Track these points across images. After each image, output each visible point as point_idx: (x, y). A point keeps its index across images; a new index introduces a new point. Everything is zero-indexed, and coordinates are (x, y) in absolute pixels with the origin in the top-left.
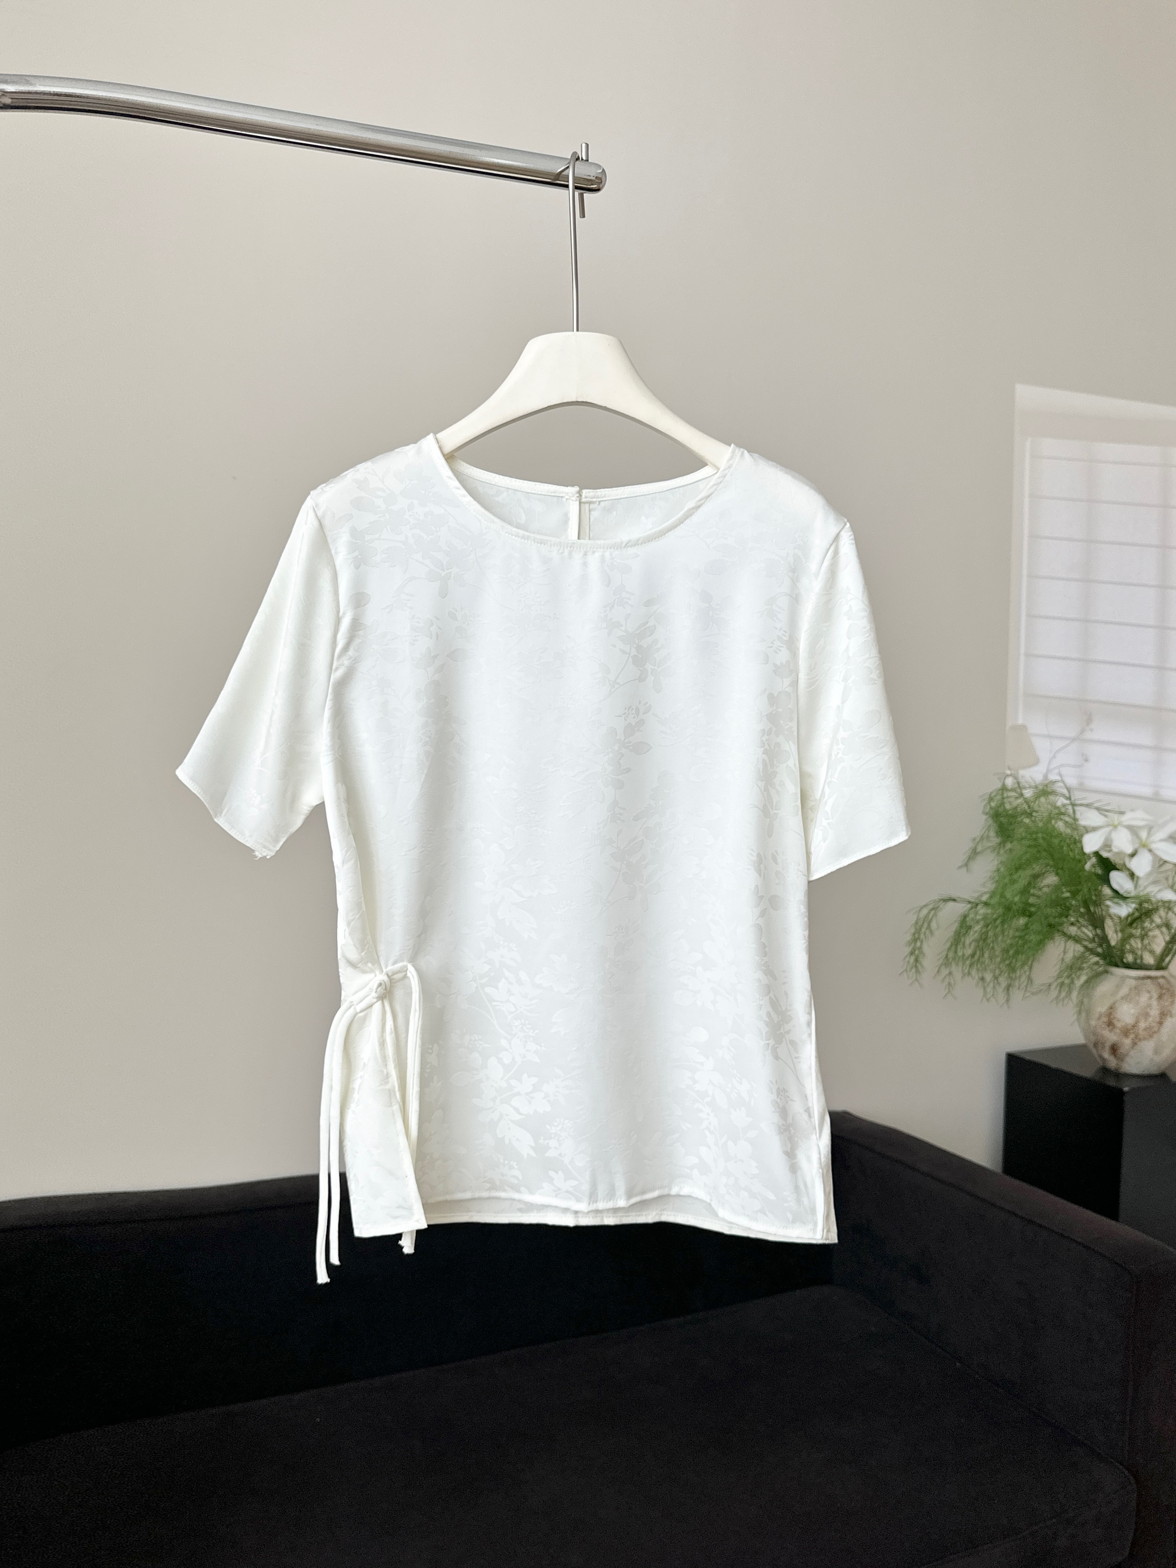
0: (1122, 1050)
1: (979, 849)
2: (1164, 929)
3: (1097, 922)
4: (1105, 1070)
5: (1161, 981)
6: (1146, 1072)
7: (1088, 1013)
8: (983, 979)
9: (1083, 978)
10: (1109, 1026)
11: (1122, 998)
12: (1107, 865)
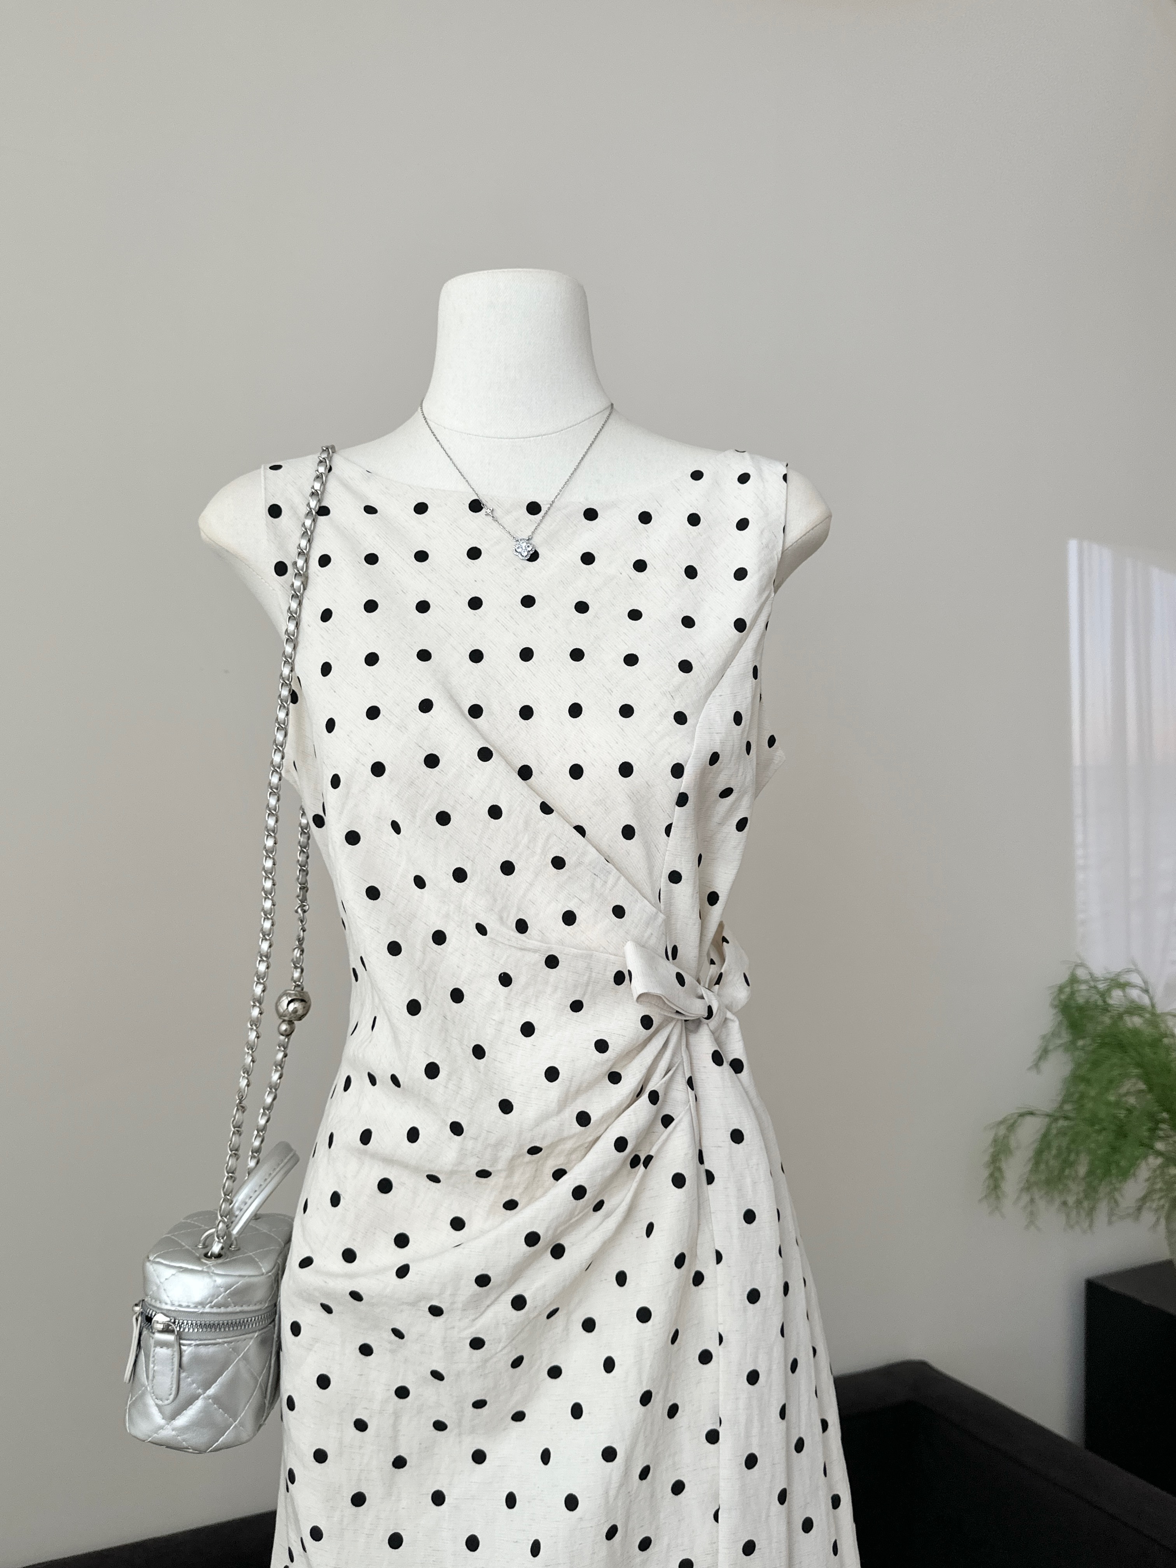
1: (1051, 1047)
8: (1065, 1203)
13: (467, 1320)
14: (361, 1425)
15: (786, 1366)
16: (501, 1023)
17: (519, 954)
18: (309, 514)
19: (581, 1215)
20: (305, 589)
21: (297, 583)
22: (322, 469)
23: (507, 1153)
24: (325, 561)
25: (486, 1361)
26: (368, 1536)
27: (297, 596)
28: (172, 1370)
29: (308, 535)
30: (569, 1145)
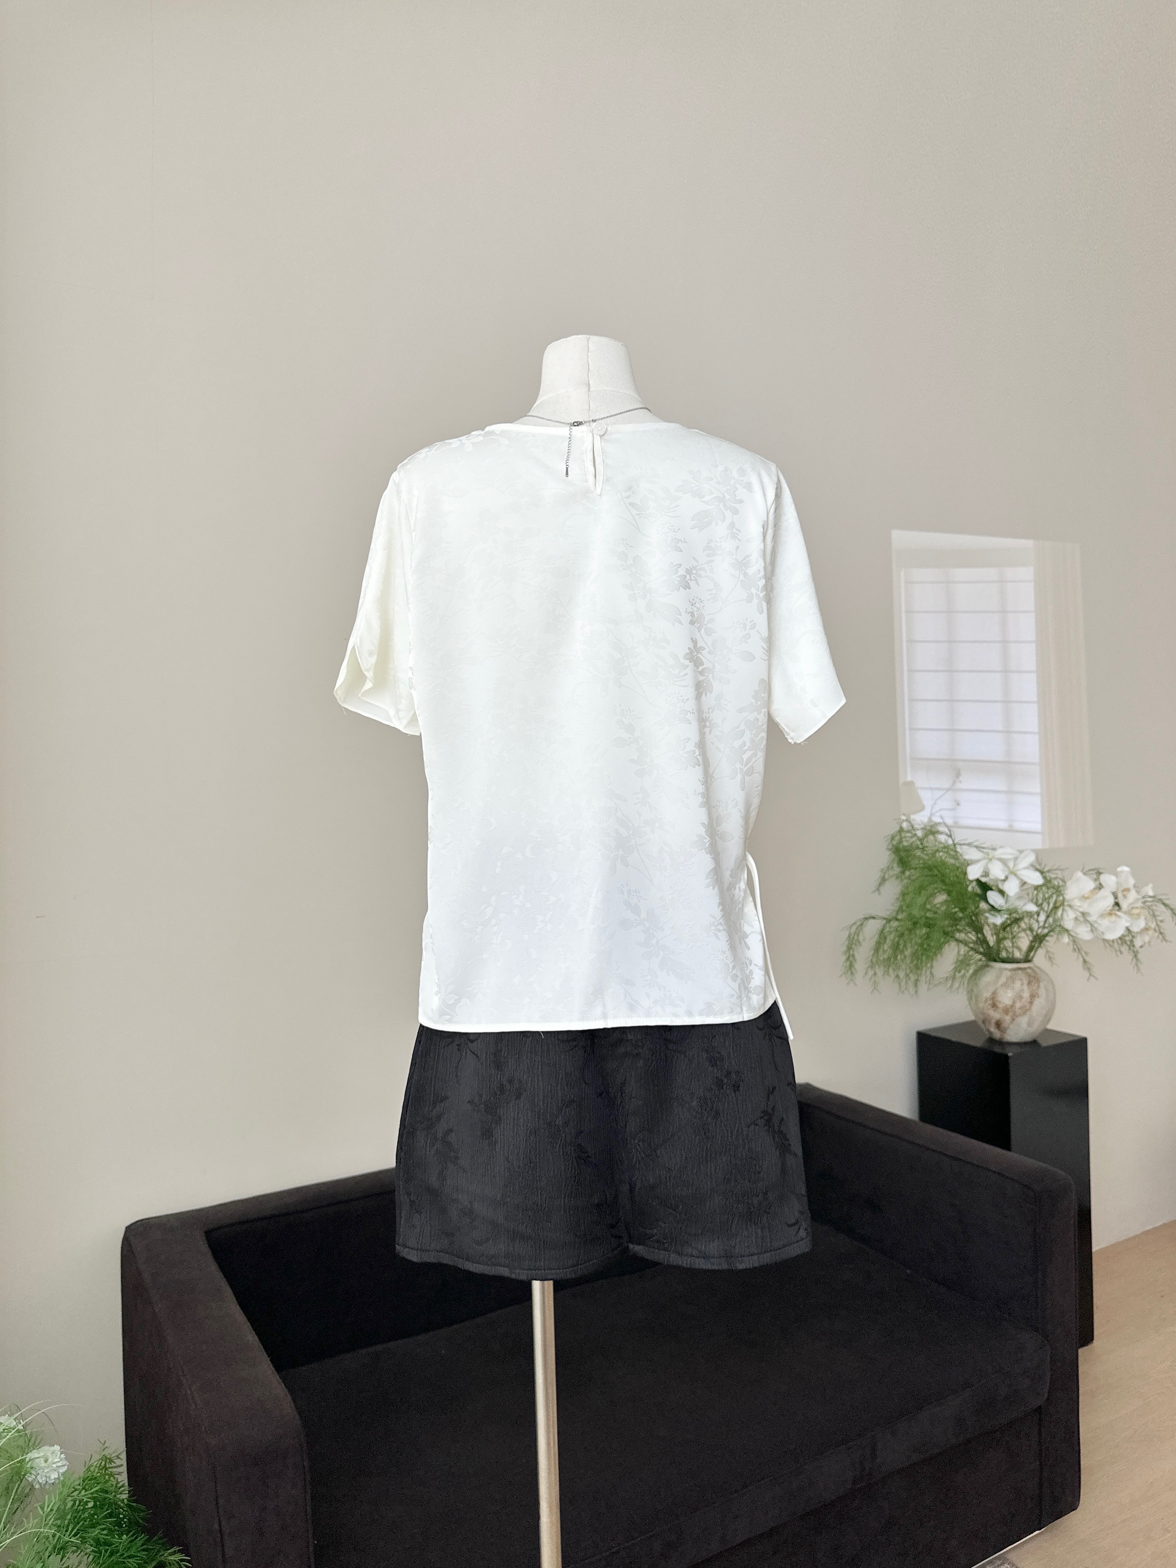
0: (1004, 1025)
1: (887, 877)
2: (1028, 932)
3: (979, 929)
4: (991, 1040)
5: (1029, 971)
6: (1023, 1041)
7: (977, 997)
8: (897, 976)
9: (971, 971)
10: (993, 1007)
11: (1002, 985)
12: (985, 887)
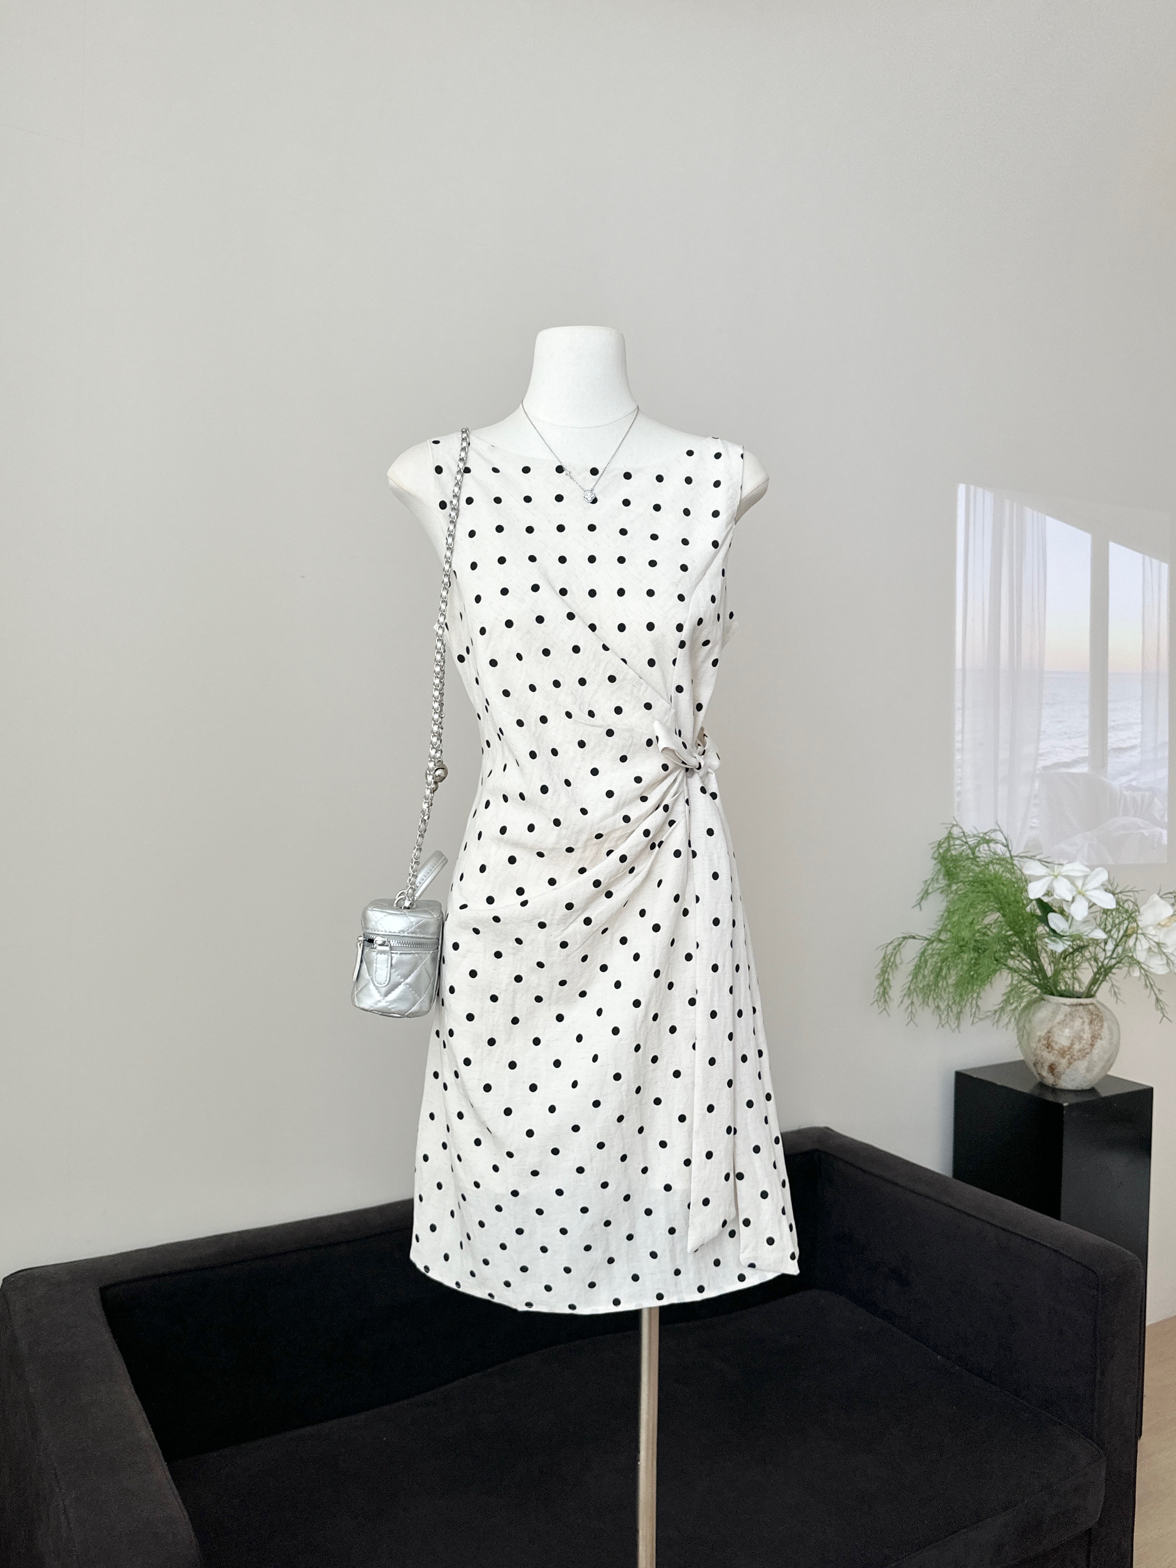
0: (1059, 1069)
1: (930, 890)
3: (1035, 956)
4: (1042, 1085)
5: (1091, 1007)
6: (1080, 1089)
7: (1029, 1035)
8: (938, 1007)
10: (1048, 1048)
11: (1059, 1024)
12: (1046, 908)
13: (559, 931)
14: (494, 998)
15: (733, 968)
16: (579, 768)
17: (591, 728)
18: (459, 471)
19: (623, 873)
20: (457, 518)
21: (453, 514)
22: (465, 444)
23: (584, 837)
24: (470, 501)
25: (568, 956)
26: (498, 1062)
27: (453, 522)
28: (387, 967)
29: (458, 484)
30: (618, 834)
